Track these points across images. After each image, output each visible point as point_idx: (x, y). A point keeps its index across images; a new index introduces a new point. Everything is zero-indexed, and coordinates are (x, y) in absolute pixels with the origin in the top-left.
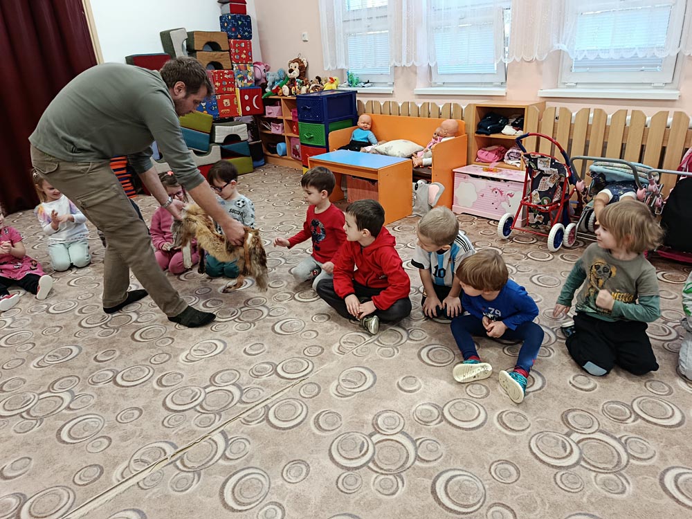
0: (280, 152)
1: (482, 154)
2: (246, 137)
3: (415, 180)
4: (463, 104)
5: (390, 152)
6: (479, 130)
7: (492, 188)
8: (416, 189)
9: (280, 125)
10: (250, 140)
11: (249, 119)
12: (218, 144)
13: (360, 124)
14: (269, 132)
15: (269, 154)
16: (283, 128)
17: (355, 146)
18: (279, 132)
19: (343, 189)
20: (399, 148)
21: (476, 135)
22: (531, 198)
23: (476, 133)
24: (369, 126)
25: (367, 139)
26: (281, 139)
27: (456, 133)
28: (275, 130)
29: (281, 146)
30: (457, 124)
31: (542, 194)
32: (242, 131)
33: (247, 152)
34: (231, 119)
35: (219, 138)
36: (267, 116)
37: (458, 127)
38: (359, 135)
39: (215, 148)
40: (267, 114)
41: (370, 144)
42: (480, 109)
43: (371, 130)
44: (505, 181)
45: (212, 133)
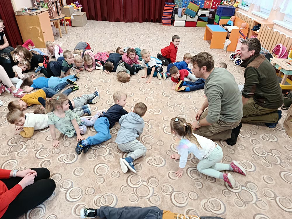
12: (198, 16)
24: (233, 20)
25: (231, 24)
32: (207, 13)
33: (207, 21)
34: (207, 9)
39: (196, 17)
45: (197, 12)
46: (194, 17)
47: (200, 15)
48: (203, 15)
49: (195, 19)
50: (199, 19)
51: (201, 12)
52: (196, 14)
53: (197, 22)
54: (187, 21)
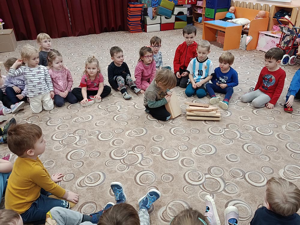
0: (199, 21)
1: (275, 27)
2: (186, 14)
3: (242, 34)
4: (271, 5)
5: (237, 22)
6: (275, 17)
7: (271, 40)
8: (242, 38)
9: (201, 9)
10: (188, 15)
11: (189, 6)
12: (175, 15)
13: (230, 10)
14: (196, 12)
15: (195, 21)
16: (202, 11)
17: (225, 19)
18: (200, 12)
19: (216, 36)
20: (241, 21)
21: (273, 18)
22: (281, 44)
23: (273, 17)
24: (233, 12)
25: (232, 17)
26: (200, 15)
27: (264, 16)
28: (199, 11)
29: (200, 19)
30: (265, 13)
31: (285, 43)
32: (185, 10)
33: (186, 20)
34: (182, 5)
35: (176, 13)
36: (197, 5)
37: (265, 14)
38: (228, 15)
39: (173, 17)
40: (197, 4)
41: (231, 19)
42: (276, 7)
43: (234, 13)
44: (277, 38)
45: (173, 10)
46: (170, 17)
47: (176, 14)
48: (181, 13)
49: (172, 20)
50: (177, 19)
51: (177, 10)
52: (173, 14)
53: (174, 23)
54: (162, 23)
